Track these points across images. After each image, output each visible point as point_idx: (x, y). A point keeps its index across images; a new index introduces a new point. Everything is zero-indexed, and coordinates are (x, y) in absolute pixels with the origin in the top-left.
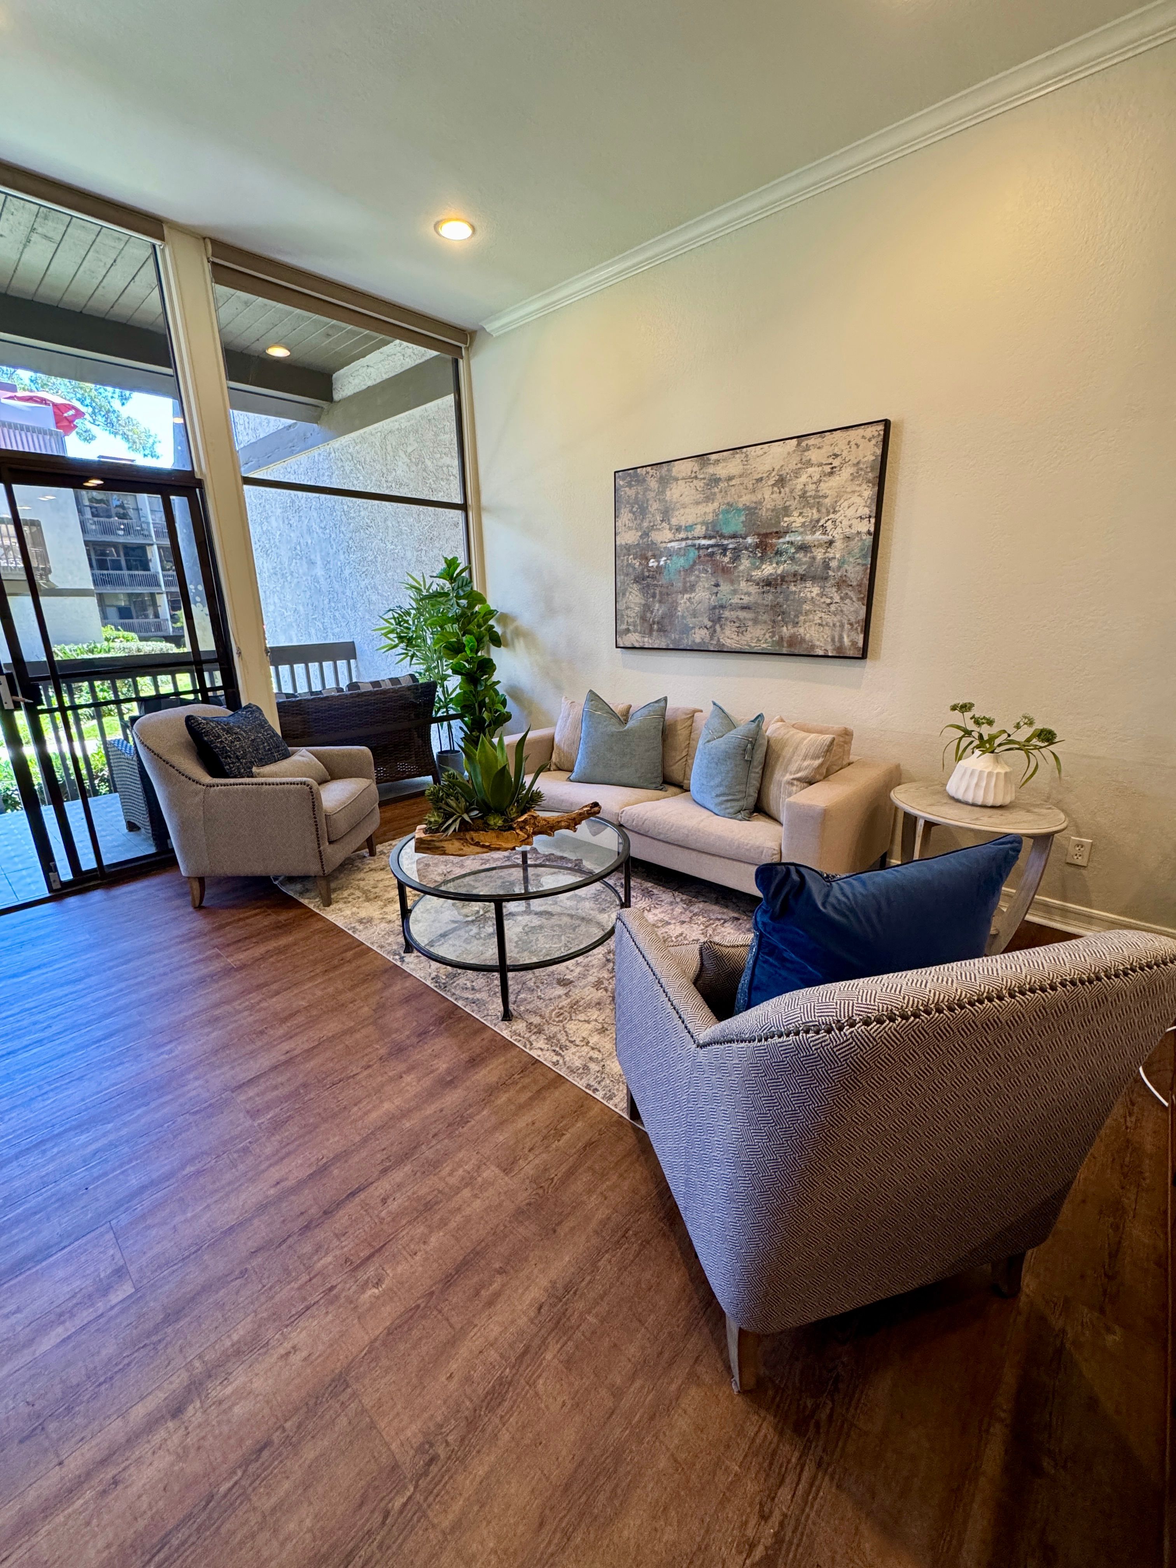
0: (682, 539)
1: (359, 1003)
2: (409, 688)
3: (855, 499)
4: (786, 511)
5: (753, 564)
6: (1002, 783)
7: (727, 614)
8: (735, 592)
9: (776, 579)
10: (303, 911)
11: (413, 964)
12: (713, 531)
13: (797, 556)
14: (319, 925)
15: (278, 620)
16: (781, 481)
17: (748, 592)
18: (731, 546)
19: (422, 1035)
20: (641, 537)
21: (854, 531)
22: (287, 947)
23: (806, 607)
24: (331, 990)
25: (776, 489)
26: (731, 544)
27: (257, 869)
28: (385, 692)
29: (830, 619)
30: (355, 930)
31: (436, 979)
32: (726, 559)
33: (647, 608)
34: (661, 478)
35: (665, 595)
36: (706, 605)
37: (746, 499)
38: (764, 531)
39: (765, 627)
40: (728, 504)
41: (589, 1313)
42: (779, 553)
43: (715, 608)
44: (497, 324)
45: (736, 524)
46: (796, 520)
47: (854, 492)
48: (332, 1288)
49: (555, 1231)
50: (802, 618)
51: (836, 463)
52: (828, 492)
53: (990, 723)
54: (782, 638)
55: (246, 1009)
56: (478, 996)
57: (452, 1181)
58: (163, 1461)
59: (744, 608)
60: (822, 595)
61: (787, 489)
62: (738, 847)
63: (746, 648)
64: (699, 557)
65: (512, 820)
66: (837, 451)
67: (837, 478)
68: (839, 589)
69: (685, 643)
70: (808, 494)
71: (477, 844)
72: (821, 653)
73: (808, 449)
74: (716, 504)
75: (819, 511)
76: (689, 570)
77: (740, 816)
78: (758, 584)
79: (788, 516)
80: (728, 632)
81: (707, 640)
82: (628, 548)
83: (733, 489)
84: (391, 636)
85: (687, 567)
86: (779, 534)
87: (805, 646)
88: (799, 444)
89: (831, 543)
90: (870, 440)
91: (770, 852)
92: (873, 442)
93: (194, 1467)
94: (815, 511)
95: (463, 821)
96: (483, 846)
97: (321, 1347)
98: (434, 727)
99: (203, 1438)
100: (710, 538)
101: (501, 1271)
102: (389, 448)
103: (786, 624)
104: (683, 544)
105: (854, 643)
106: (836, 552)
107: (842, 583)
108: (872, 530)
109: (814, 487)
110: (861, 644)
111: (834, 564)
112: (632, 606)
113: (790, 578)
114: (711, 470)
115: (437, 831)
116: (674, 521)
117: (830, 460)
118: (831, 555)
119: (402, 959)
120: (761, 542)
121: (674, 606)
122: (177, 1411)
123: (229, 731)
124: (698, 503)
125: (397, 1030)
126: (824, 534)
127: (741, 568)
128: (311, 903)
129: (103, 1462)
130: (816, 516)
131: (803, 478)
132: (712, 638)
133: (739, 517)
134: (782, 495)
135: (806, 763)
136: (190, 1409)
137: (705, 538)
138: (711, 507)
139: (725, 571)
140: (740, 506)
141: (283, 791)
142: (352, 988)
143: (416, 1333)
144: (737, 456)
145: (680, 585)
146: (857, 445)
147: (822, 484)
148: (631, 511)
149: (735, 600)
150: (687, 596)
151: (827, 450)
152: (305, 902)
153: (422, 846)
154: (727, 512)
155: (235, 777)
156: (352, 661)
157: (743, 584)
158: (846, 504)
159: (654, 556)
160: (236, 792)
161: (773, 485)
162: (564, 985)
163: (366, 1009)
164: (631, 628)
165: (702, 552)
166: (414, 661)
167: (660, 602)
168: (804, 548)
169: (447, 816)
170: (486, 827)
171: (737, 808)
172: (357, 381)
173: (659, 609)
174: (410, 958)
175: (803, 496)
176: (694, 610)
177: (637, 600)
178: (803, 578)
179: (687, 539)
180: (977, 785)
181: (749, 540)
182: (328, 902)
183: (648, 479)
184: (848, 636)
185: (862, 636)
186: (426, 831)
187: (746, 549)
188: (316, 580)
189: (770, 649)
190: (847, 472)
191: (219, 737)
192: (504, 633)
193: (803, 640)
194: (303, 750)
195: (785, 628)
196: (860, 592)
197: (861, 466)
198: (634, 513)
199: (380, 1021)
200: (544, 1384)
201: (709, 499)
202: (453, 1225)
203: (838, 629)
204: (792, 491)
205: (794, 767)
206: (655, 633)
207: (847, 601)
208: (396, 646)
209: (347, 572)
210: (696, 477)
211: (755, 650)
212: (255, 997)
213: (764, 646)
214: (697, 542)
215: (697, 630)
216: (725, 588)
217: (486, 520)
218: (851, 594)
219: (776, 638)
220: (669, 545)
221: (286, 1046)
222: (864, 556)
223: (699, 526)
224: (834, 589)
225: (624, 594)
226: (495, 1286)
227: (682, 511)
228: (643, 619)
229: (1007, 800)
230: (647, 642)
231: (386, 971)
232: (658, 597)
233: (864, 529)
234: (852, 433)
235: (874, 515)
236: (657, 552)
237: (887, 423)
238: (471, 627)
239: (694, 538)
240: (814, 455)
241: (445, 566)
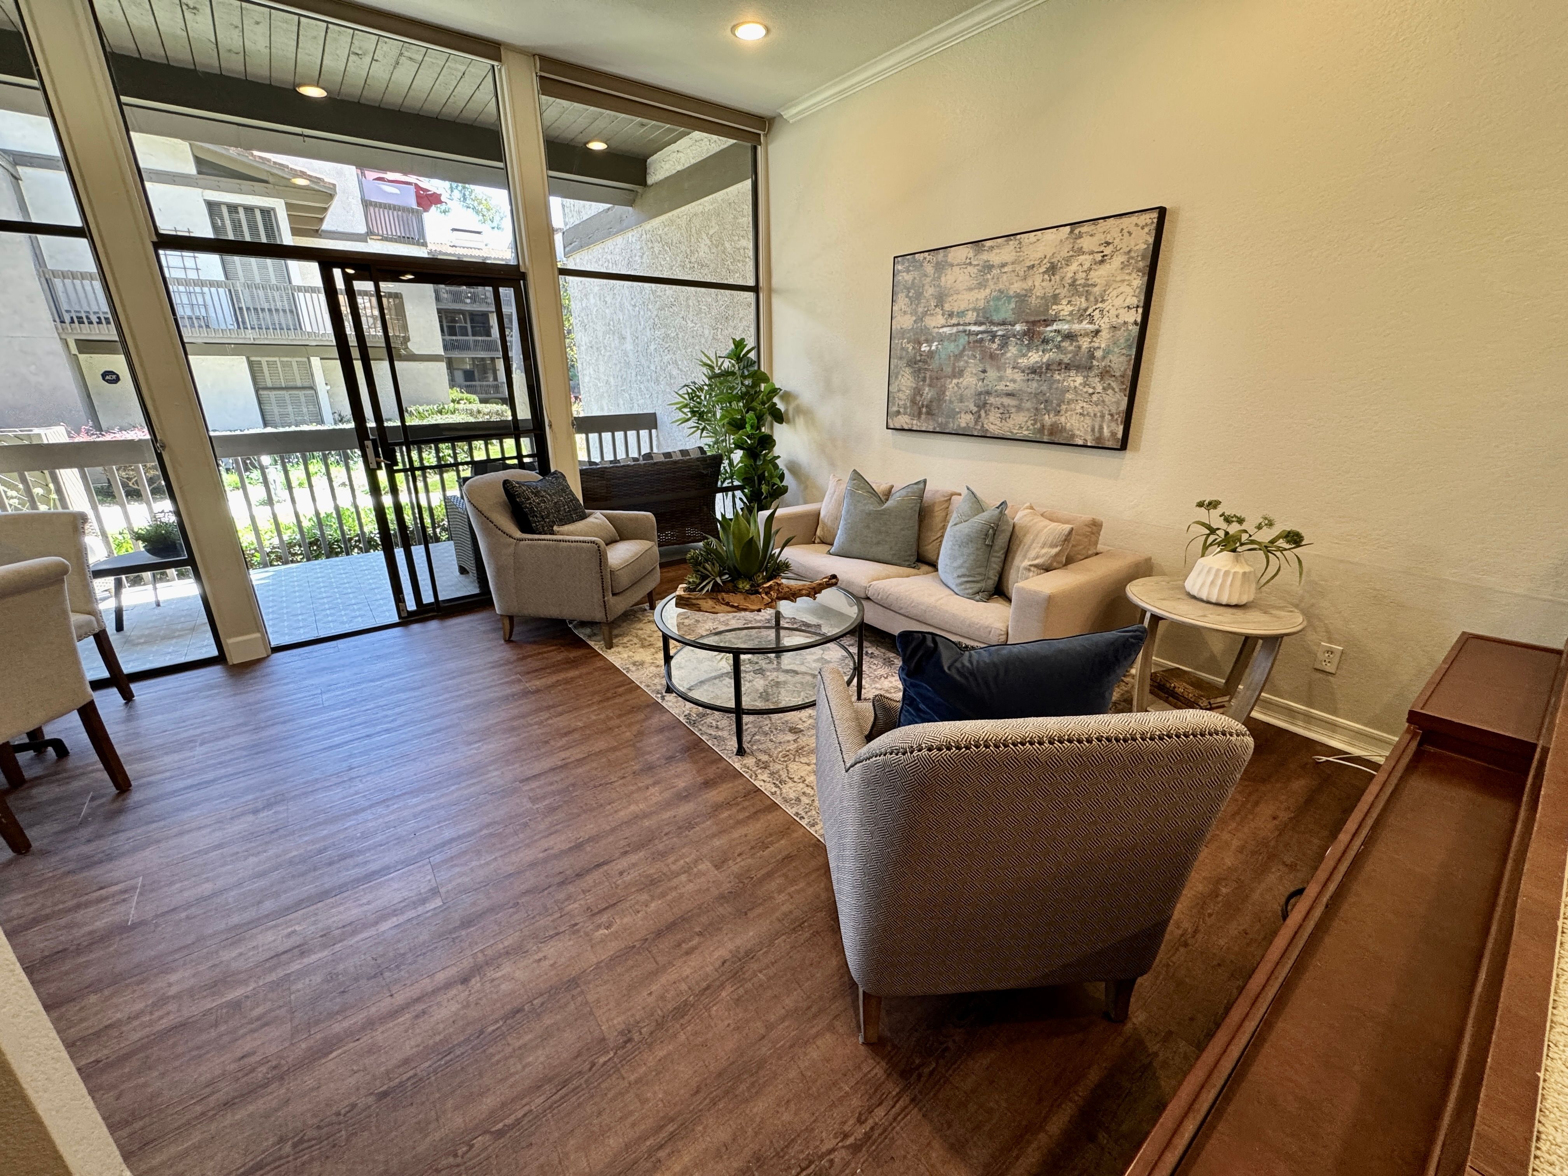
0: (954, 325)
1: (623, 729)
2: (698, 459)
3: (1124, 288)
4: (1056, 299)
5: (1021, 351)
6: (1238, 583)
7: (992, 400)
8: (1001, 379)
9: (1041, 367)
10: (586, 651)
11: (671, 703)
12: (984, 318)
13: (1063, 344)
14: (599, 664)
15: (592, 390)
16: (1053, 269)
17: (1013, 380)
18: (1000, 333)
19: (670, 759)
20: (915, 321)
21: (1121, 321)
22: (572, 679)
23: (1069, 396)
24: (602, 716)
25: (1046, 276)
26: (1000, 331)
27: (553, 612)
28: (676, 462)
29: (1091, 409)
30: (628, 670)
31: (688, 717)
32: (995, 346)
33: (918, 392)
34: (938, 263)
35: (937, 380)
36: (972, 391)
37: (1017, 287)
38: (1032, 319)
39: (1027, 414)
40: (999, 291)
41: (760, 972)
42: (1045, 341)
43: (980, 394)
44: (794, 111)
45: (1007, 311)
46: (1064, 309)
47: (1123, 281)
48: (576, 924)
49: (746, 914)
50: (1064, 407)
51: (1108, 251)
52: (1098, 281)
53: (1241, 521)
54: (1043, 426)
55: (536, 723)
56: (720, 733)
57: (673, 867)
58: (454, 1007)
59: (1010, 395)
60: (1085, 384)
61: (1057, 277)
62: (969, 626)
63: (1009, 435)
64: (969, 343)
65: (759, 585)
66: (1109, 238)
67: (1108, 266)
68: (1102, 379)
69: (951, 427)
70: (1078, 282)
71: (727, 604)
72: (1080, 442)
73: (1080, 236)
74: (988, 291)
75: (1087, 300)
76: (959, 356)
77: (978, 597)
78: (1023, 372)
79: (1057, 304)
80: (991, 418)
81: (972, 425)
82: (903, 332)
83: (1005, 276)
84: (686, 410)
85: (957, 352)
86: (1047, 322)
87: (1065, 435)
88: (1072, 232)
89: (1097, 332)
90: (1143, 228)
91: (998, 632)
92: (1146, 230)
93: (473, 1013)
94: (1083, 300)
95: (716, 584)
96: (733, 606)
97: (563, 960)
98: (719, 496)
99: (480, 999)
100: (981, 324)
101: (700, 934)
102: (693, 231)
103: (1048, 413)
104: (955, 329)
105: (1113, 434)
106: (1102, 341)
107: (1105, 374)
108: (1139, 320)
109: (1084, 275)
110: (1120, 435)
111: (1099, 354)
112: (904, 389)
113: (1055, 367)
114: (985, 256)
115: (694, 590)
116: (947, 307)
117: (1102, 248)
118: (1096, 345)
119: (663, 698)
120: (1029, 329)
121: (942, 392)
122: (465, 980)
123: (537, 494)
124: (970, 289)
125: (650, 753)
126: (1091, 323)
127: (1009, 355)
128: (596, 645)
129: (418, 1000)
130: (1084, 305)
131: (1074, 267)
132: (976, 422)
133: (1009, 303)
134: (1053, 282)
135: (1044, 551)
136: (473, 981)
137: (975, 324)
138: (983, 294)
139: (992, 357)
140: (1011, 293)
141: (577, 548)
142: (620, 716)
143: (630, 963)
144: (1011, 243)
145: (949, 370)
146: (1130, 233)
147: (1092, 273)
148: (907, 296)
149: (1001, 387)
150: (955, 381)
151: (1100, 238)
152: (592, 643)
153: (681, 602)
154: (998, 299)
155: (540, 533)
156: (654, 431)
157: (1009, 371)
158: (1115, 293)
159: (927, 341)
160: (540, 546)
161: (1044, 273)
162: (795, 733)
163: (628, 734)
164: (902, 410)
165: (972, 338)
166: (704, 434)
167: (930, 386)
168: (1070, 336)
169: (704, 578)
170: (735, 590)
171: (975, 590)
172: (667, 166)
173: (928, 393)
174: (670, 697)
175: (1073, 284)
176: (961, 395)
177: (909, 384)
178: (1068, 367)
179: (958, 324)
180: (1212, 583)
181: (1018, 327)
182: (610, 646)
183: (925, 264)
184: (1109, 427)
185: (1121, 427)
186: (685, 590)
187: (1014, 336)
188: (626, 354)
189: (1032, 436)
190: (1117, 261)
191: (529, 499)
192: (787, 410)
193: (1063, 429)
194: (598, 513)
195: (1047, 417)
196: (1123, 383)
197: (1132, 254)
198: (910, 298)
199: (638, 745)
200: (717, 1011)
201: (982, 285)
202: (669, 897)
203: (1099, 419)
204: (1062, 279)
205: (1032, 554)
206: (923, 416)
207: (1110, 392)
208: (688, 420)
209: (652, 347)
210: (970, 264)
211: (1017, 437)
212: (544, 715)
213: (1026, 433)
214: (968, 328)
215: (963, 415)
216: (992, 374)
217: (776, 301)
218: (1114, 385)
219: (1038, 425)
220: (941, 330)
221: (563, 755)
222: (1130, 347)
223: (970, 313)
224: (1097, 379)
225: (897, 377)
226: (694, 943)
227: (955, 297)
228: (913, 402)
229: (1244, 600)
230: (916, 424)
231: (648, 706)
232: (928, 381)
233: (1131, 320)
234: (1126, 221)
235: (1141, 304)
236: (930, 337)
237: (1162, 212)
238: (754, 404)
239: (965, 324)
240: (1086, 243)
241: (733, 346)
